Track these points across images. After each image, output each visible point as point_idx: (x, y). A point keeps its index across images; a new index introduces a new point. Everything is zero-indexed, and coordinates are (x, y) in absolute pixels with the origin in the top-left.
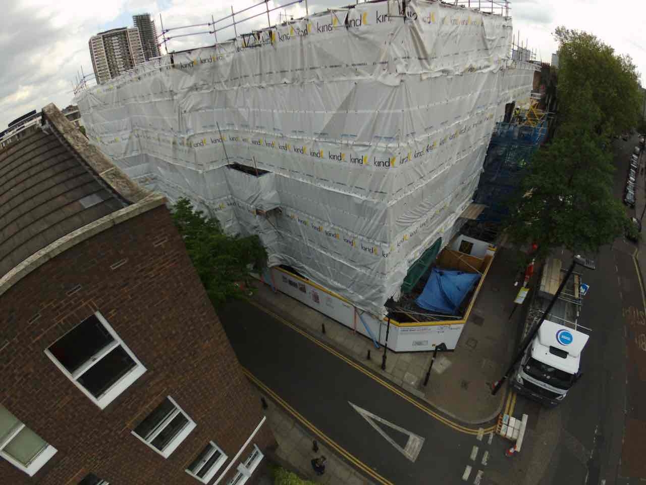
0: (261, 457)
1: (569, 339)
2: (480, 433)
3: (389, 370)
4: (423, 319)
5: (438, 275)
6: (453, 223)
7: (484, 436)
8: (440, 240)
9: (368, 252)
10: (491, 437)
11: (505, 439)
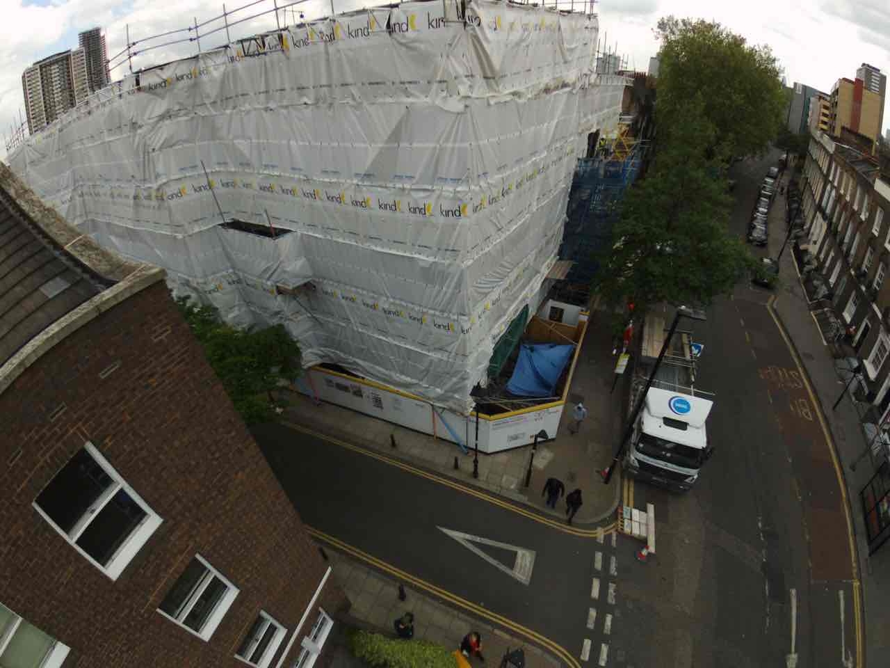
0: (330, 624)
1: (685, 407)
2: (600, 534)
3: (482, 477)
4: (516, 407)
5: (529, 351)
6: (539, 285)
7: (605, 537)
8: (526, 307)
9: (442, 331)
10: (614, 538)
11: (631, 538)
